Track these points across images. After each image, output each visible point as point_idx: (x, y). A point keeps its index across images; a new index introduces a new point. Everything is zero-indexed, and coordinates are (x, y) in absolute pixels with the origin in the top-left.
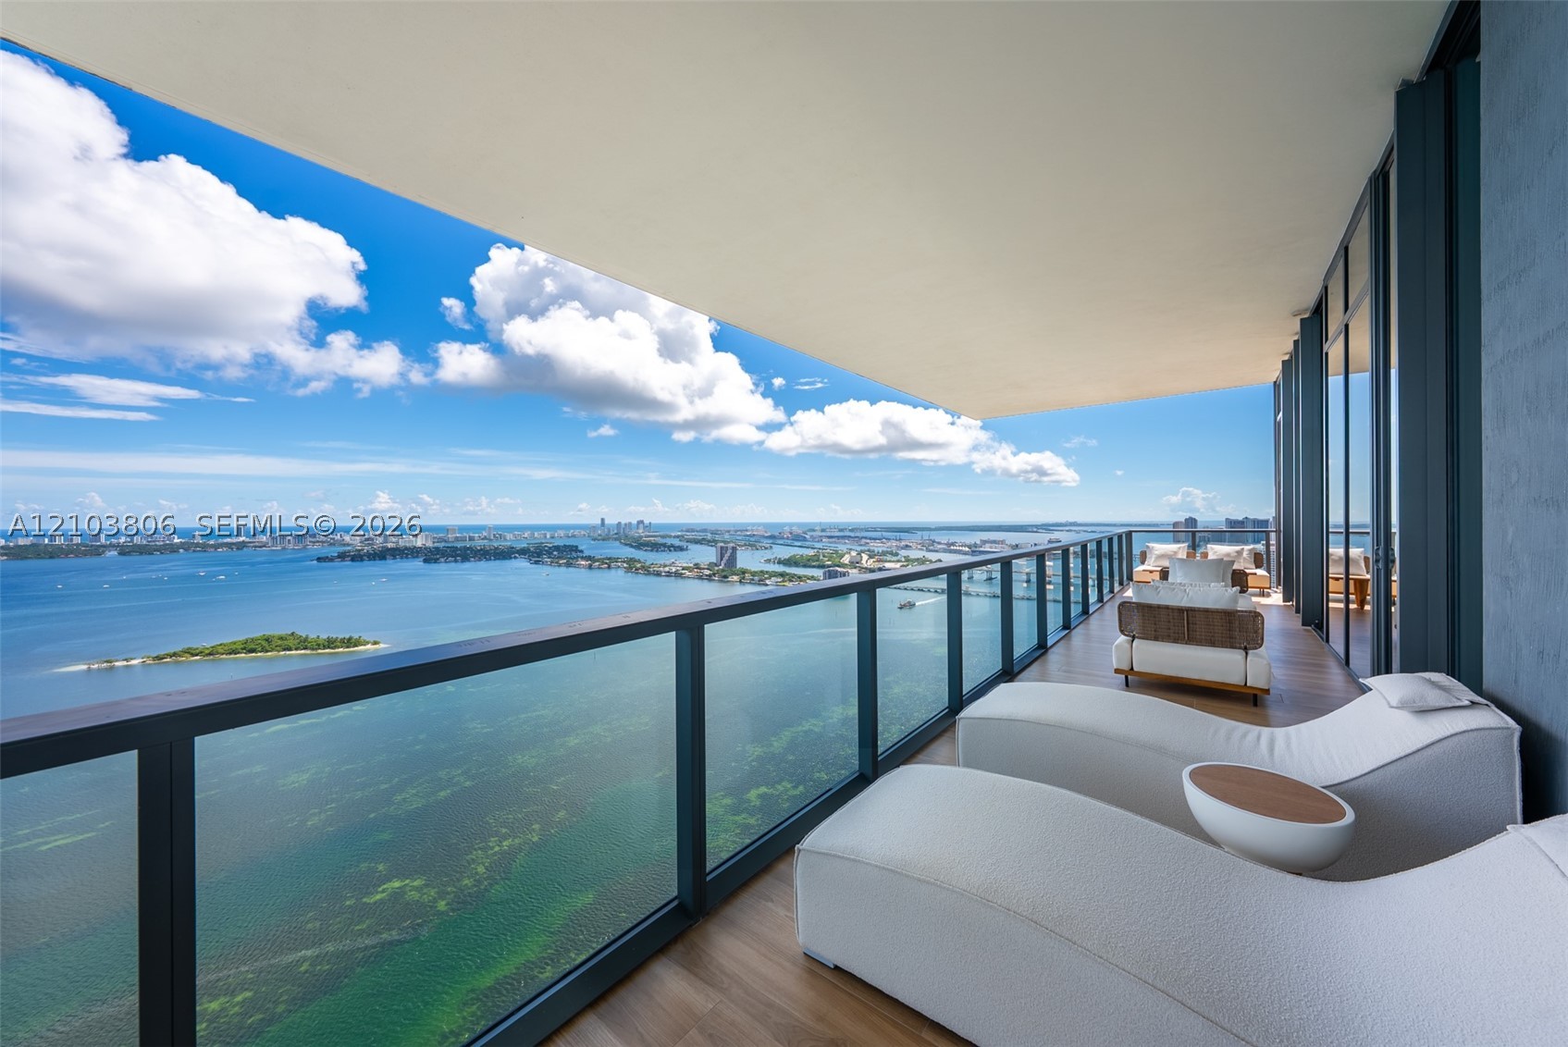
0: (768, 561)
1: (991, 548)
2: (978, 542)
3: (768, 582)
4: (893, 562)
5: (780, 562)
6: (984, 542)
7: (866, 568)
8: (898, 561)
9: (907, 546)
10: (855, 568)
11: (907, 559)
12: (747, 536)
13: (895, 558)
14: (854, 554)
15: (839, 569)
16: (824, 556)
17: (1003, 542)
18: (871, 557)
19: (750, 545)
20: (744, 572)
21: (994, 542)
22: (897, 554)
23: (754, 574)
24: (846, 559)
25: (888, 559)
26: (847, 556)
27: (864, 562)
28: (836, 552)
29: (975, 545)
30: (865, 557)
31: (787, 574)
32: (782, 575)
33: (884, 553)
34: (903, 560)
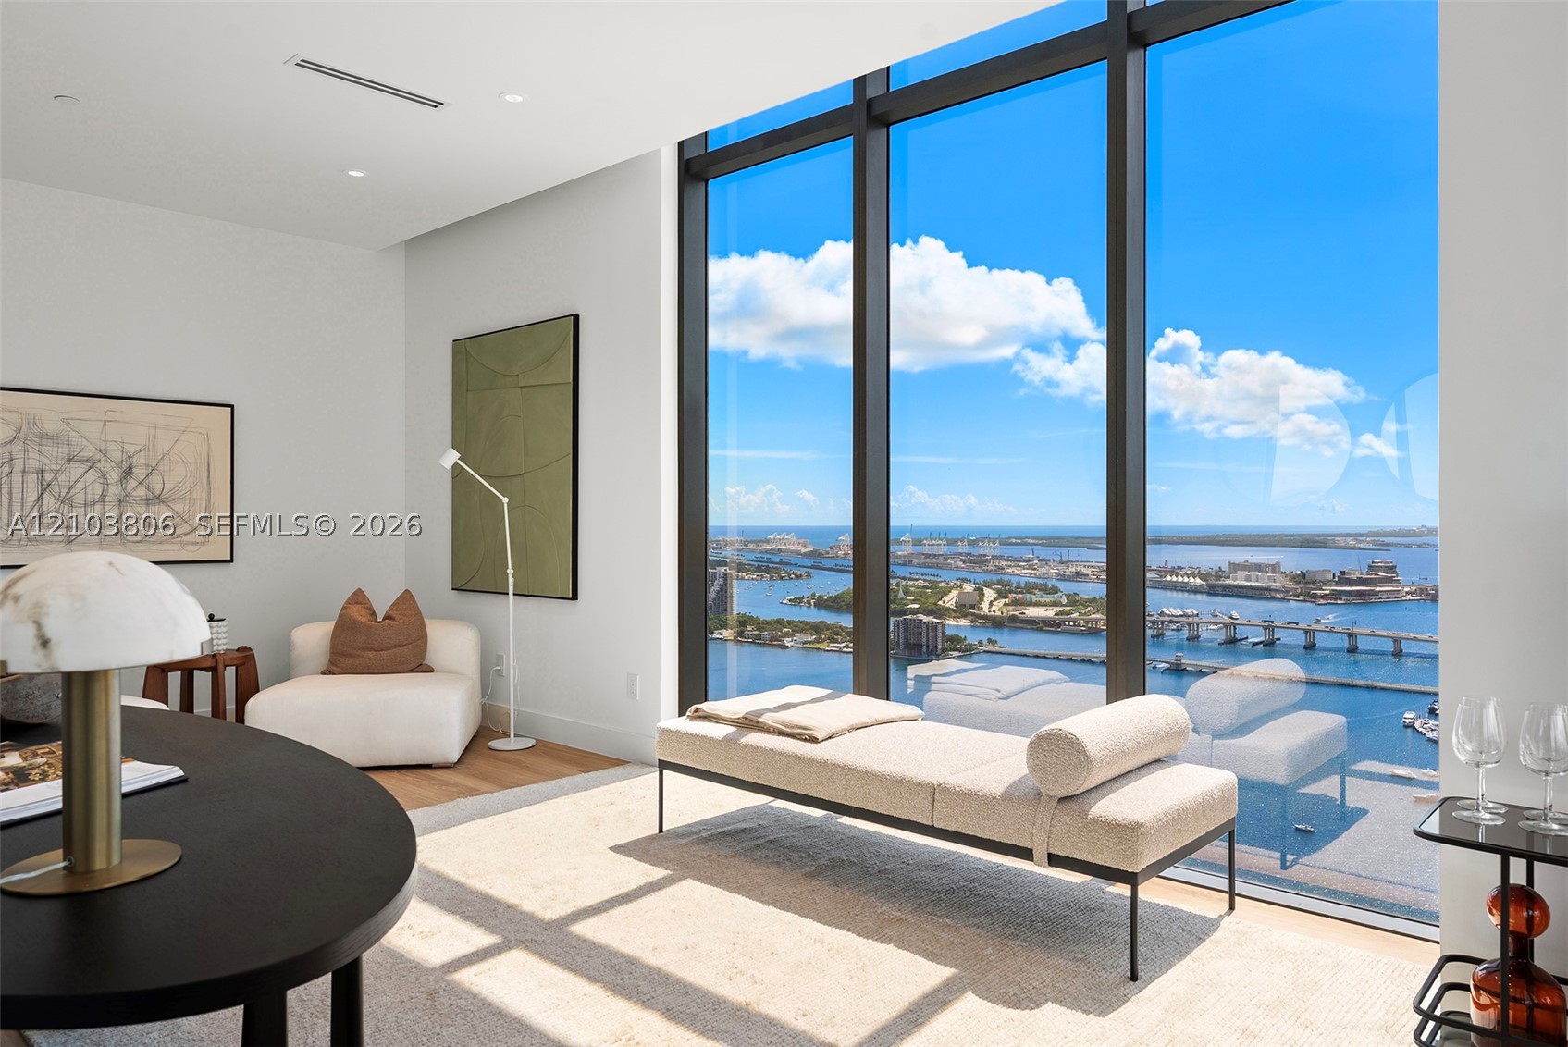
0: (797, 601)
1: (1248, 579)
2: (1225, 568)
3: (788, 642)
4: (1044, 605)
5: (822, 604)
6: (1235, 567)
7: (985, 617)
8: (1055, 604)
9: (1079, 574)
10: (965, 616)
11: (1074, 601)
12: (767, 552)
13: (1048, 598)
14: (969, 588)
15: (925, 618)
16: (906, 593)
17: (1274, 568)
18: (1001, 595)
19: (768, 570)
20: (743, 621)
21: (1259, 567)
22: (1054, 590)
23: (762, 625)
24: (950, 600)
25: (1035, 599)
26: (955, 593)
27: (985, 605)
28: (934, 585)
29: (1219, 574)
30: (989, 594)
31: (828, 627)
32: (817, 628)
33: (1030, 588)
34: (1064, 601)
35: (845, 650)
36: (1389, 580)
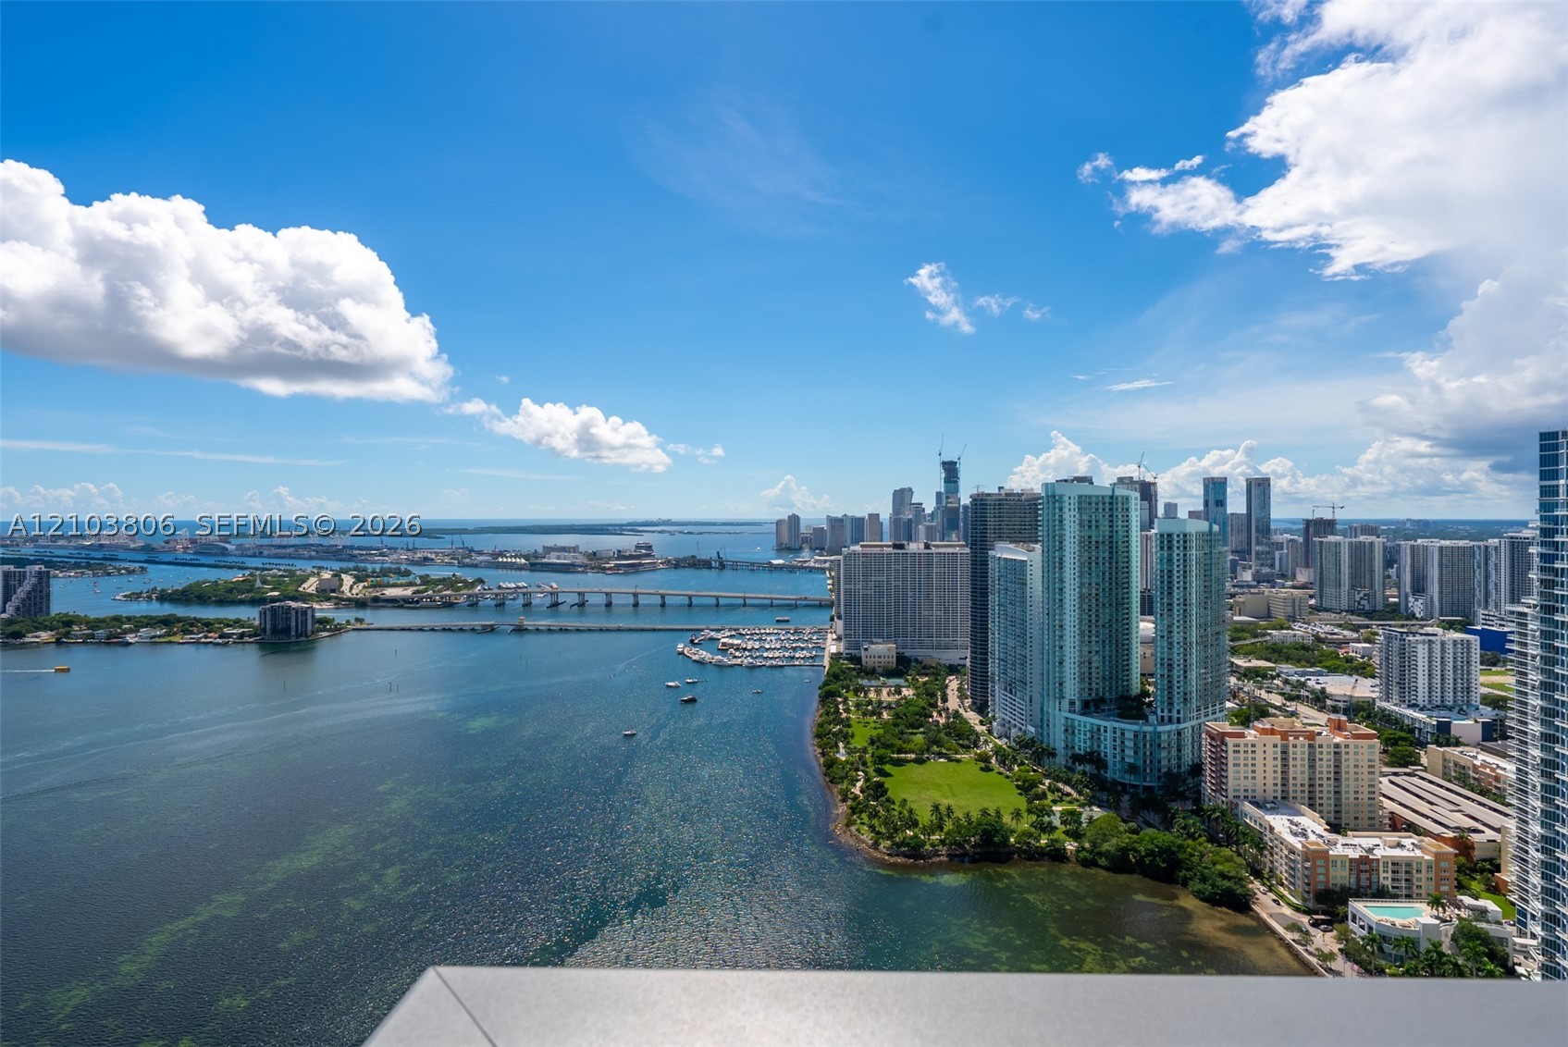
0: (135, 597)
1: (558, 558)
2: (540, 550)
3: (130, 638)
4: (401, 586)
5: (164, 597)
6: (548, 550)
7: (349, 600)
8: (410, 584)
9: (426, 559)
10: (328, 599)
11: (426, 581)
12: (85, 547)
13: (403, 580)
14: (326, 575)
15: (293, 604)
16: (264, 582)
17: (575, 549)
18: (359, 579)
19: (88, 566)
20: (67, 622)
21: (564, 549)
22: (407, 573)
23: (94, 624)
24: (311, 586)
25: (392, 582)
26: (312, 580)
27: (345, 588)
28: (291, 574)
29: (536, 554)
30: (348, 580)
31: (179, 620)
32: (166, 622)
33: (384, 572)
34: (418, 581)
35: (203, 640)
36: (648, 556)
